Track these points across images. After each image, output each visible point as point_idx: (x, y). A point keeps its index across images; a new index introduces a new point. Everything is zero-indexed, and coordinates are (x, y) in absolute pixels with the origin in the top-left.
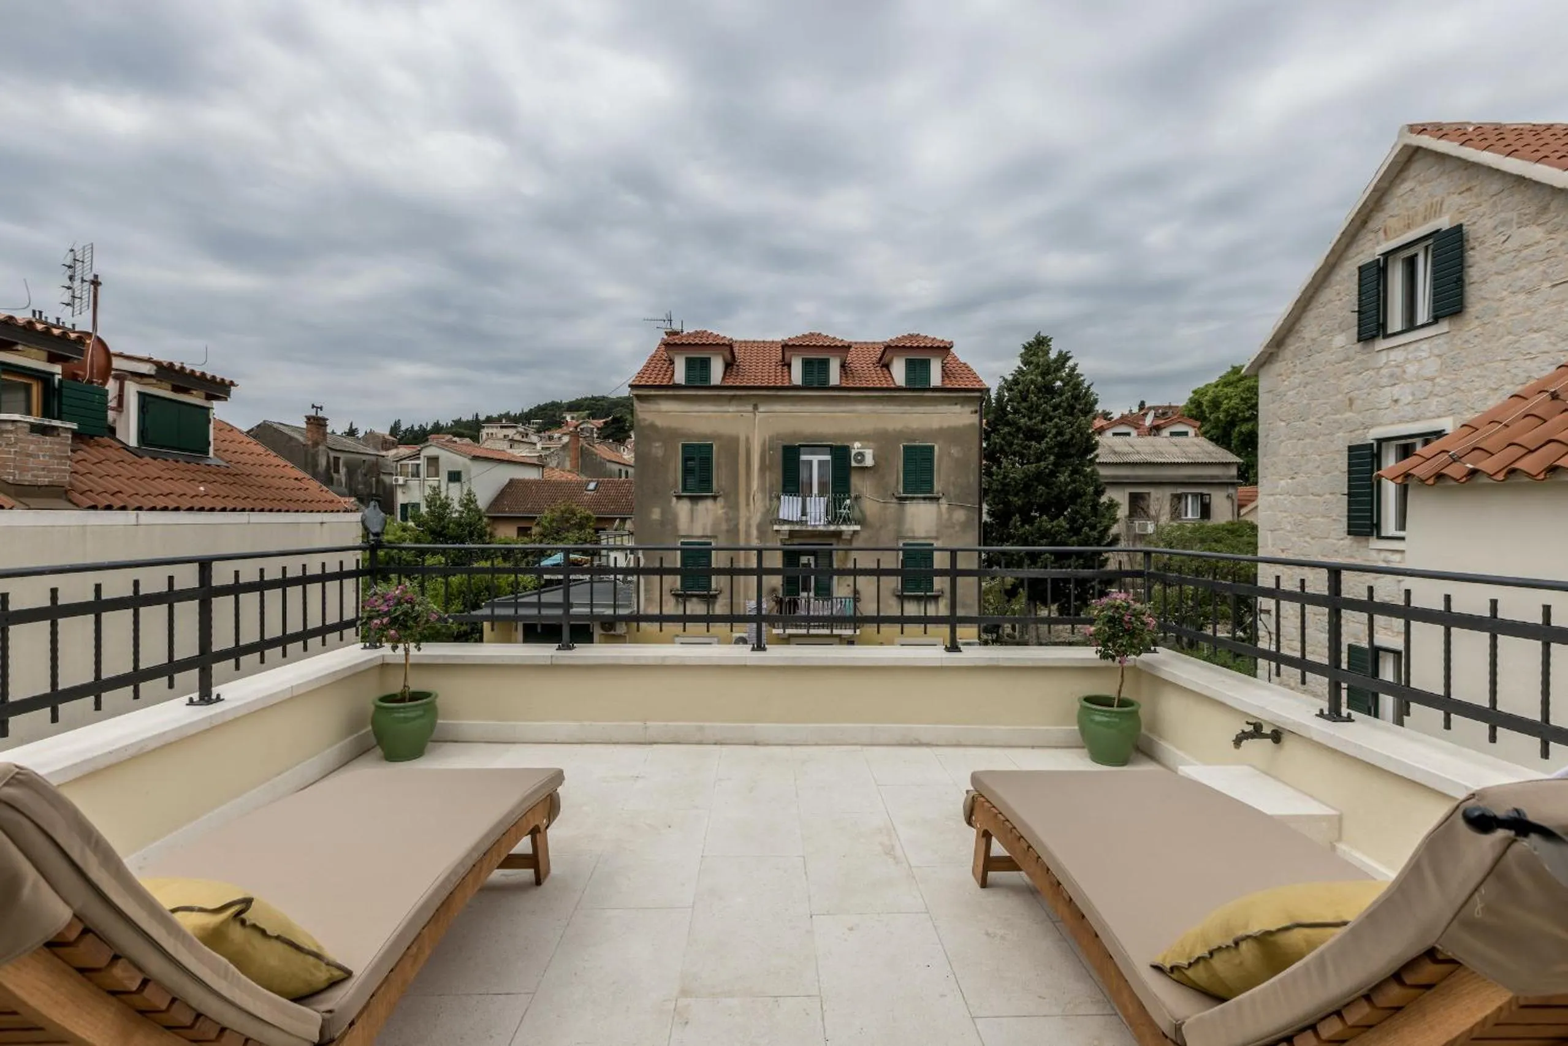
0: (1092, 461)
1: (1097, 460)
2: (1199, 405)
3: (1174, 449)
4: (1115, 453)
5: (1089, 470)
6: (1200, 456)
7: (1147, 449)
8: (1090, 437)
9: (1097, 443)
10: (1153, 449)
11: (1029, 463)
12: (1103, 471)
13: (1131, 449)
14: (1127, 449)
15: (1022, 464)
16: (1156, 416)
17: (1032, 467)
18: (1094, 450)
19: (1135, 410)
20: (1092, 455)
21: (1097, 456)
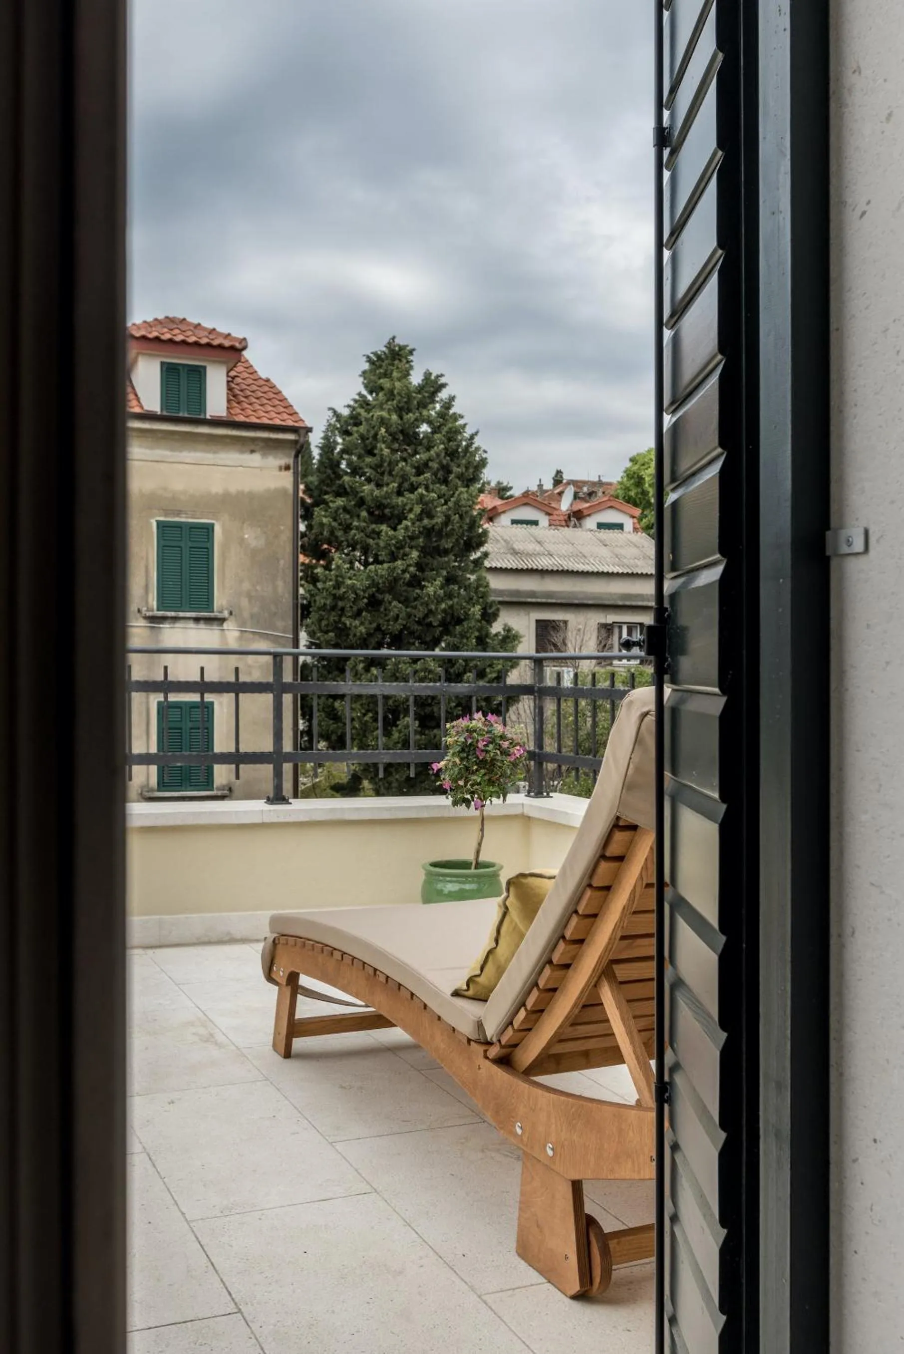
0: (478, 563)
1: (487, 564)
2: (639, 481)
3: (604, 552)
4: (515, 553)
5: (473, 577)
6: (639, 563)
7: (565, 549)
8: (473, 524)
9: (485, 533)
10: (570, 548)
11: (377, 561)
12: (496, 583)
13: (538, 548)
14: (532, 547)
15: (366, 564)
16: (576, 496)
17: (383, 569)
18: (481, 544)
19: (548, 485)
20: (478, 554)
21: (486, 555)
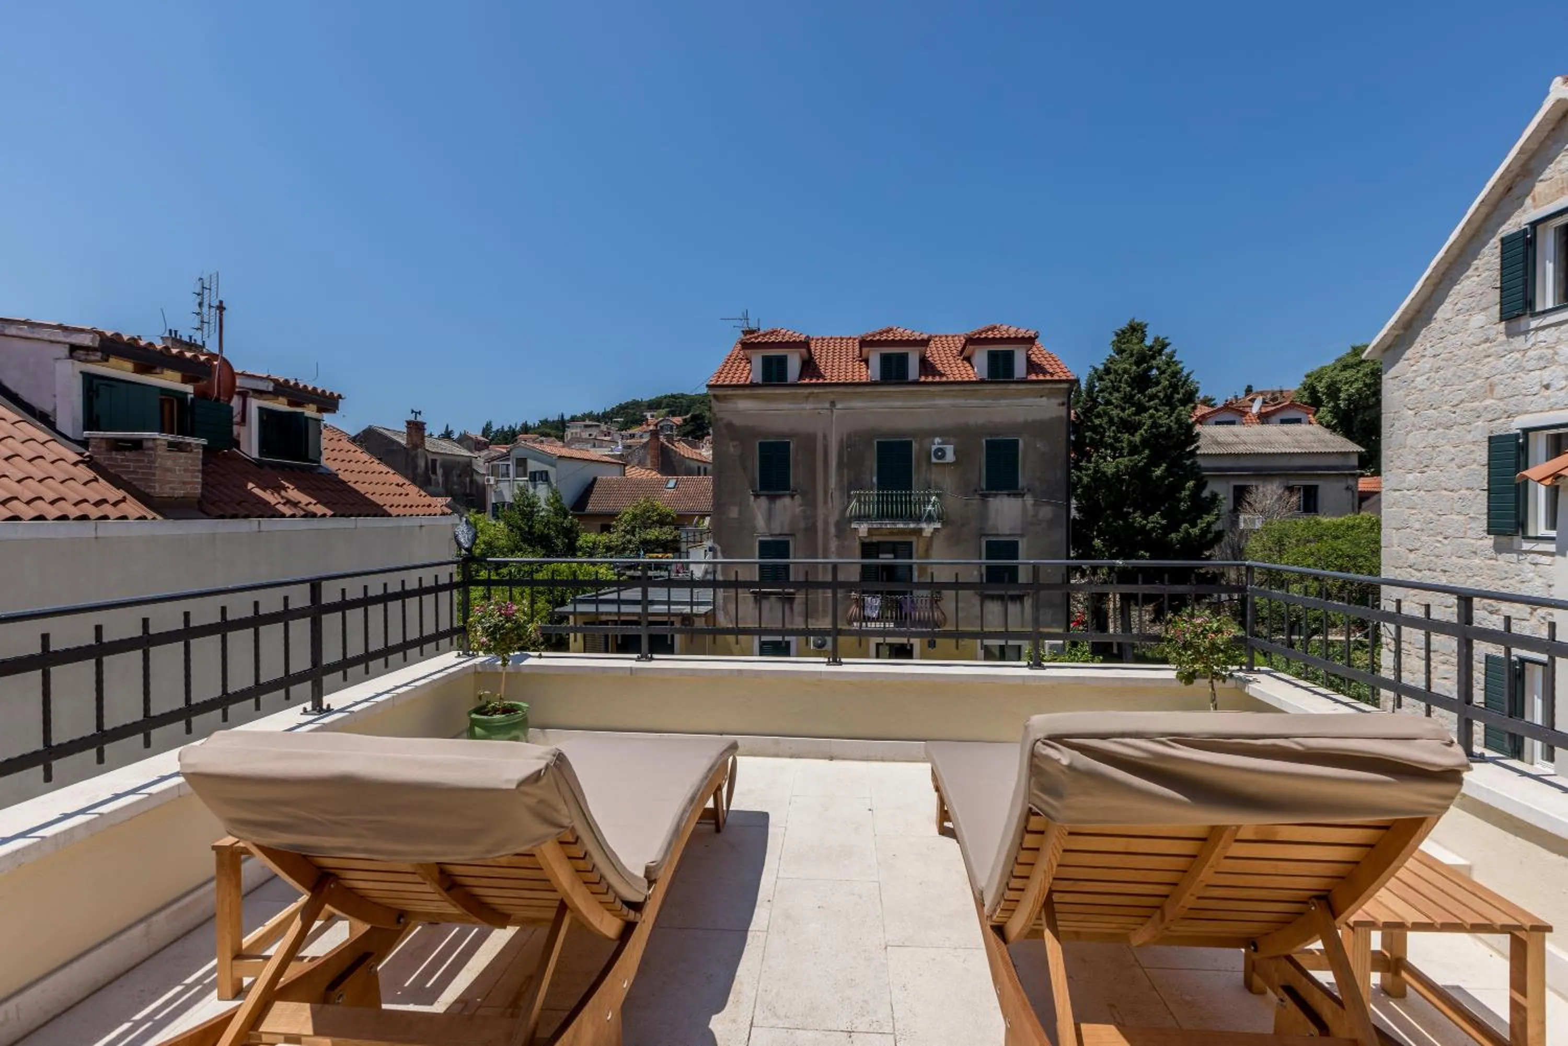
0: (1193, 454)
1: (1198, 452)
2: (1312, 390)
3: (1286, 439)
4: (1218, 443)
5: (1188, 462)
6: (1315, 445)
7: (1255, 439)
8: (1190, 427)
9: (1198, 435)
10: (1260, 438)
11: (1122, 455)
12: (1202, 462)
13: (1235, 439)
14: (1231, 439)
15: (1114, 458)
16: (1264, 402)
17: (1125, 461)
18: (1195, 442)
19: (1241, 395)
20: (1193, 447)
21: (1198, 448)
